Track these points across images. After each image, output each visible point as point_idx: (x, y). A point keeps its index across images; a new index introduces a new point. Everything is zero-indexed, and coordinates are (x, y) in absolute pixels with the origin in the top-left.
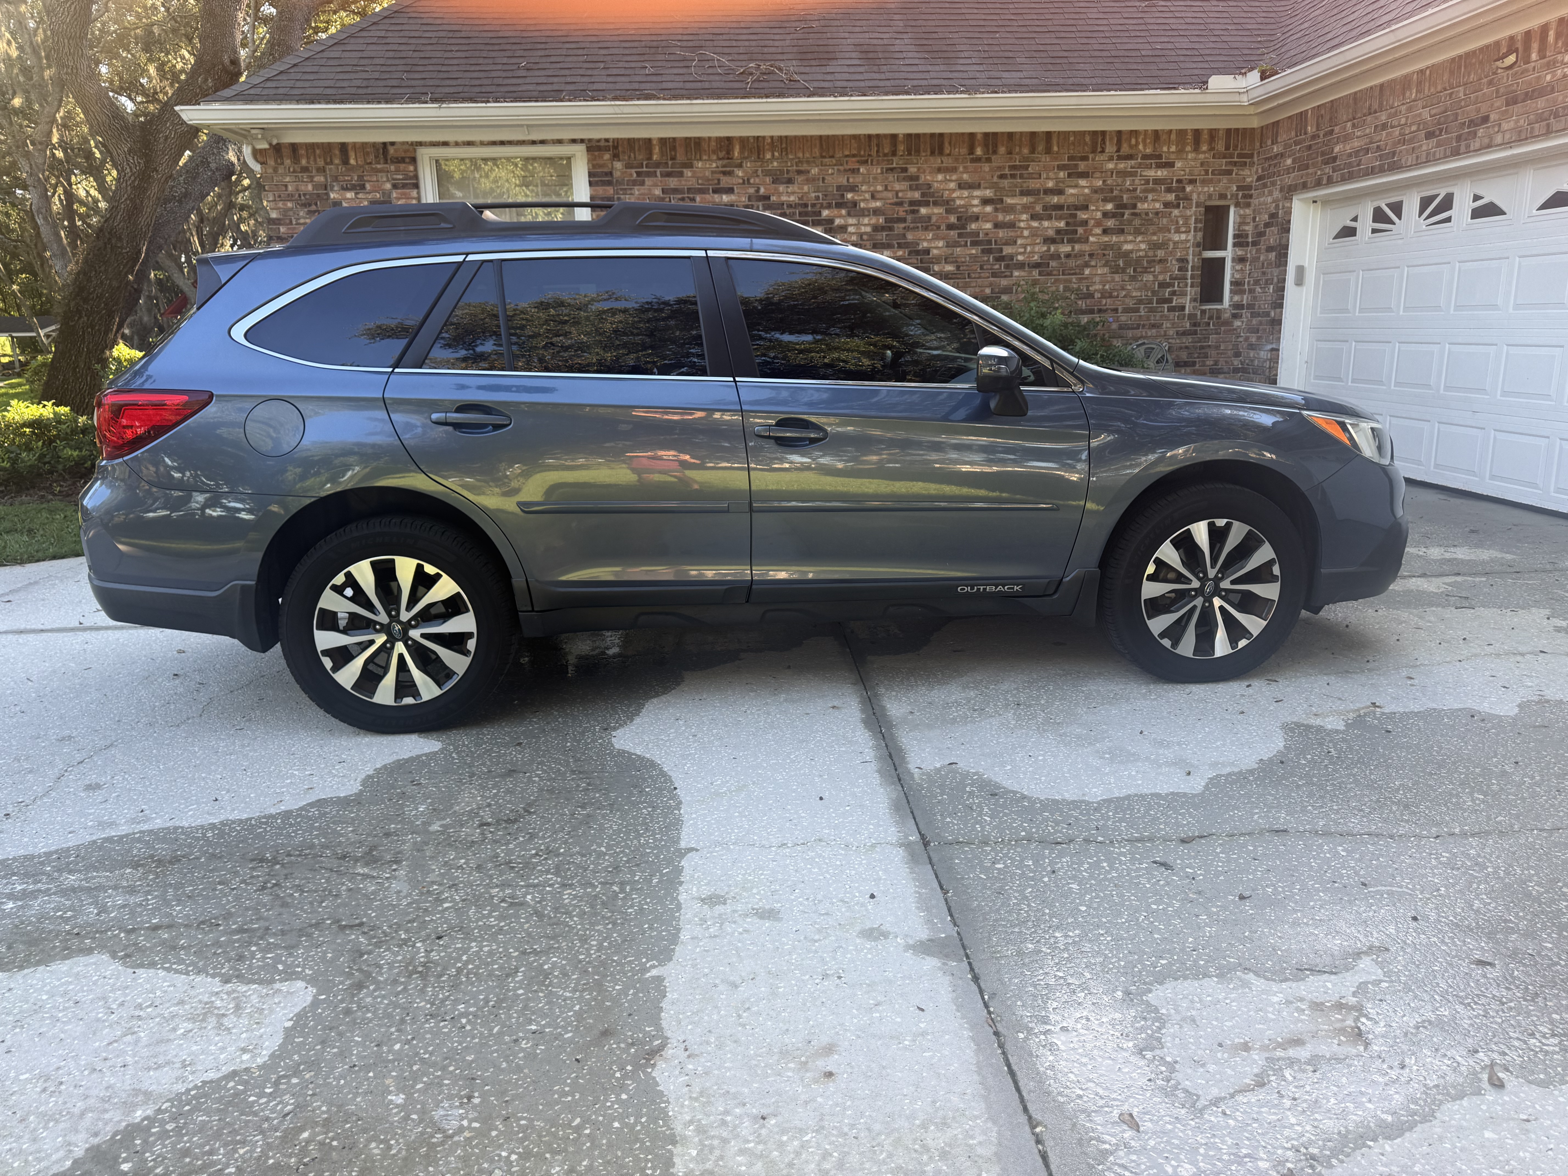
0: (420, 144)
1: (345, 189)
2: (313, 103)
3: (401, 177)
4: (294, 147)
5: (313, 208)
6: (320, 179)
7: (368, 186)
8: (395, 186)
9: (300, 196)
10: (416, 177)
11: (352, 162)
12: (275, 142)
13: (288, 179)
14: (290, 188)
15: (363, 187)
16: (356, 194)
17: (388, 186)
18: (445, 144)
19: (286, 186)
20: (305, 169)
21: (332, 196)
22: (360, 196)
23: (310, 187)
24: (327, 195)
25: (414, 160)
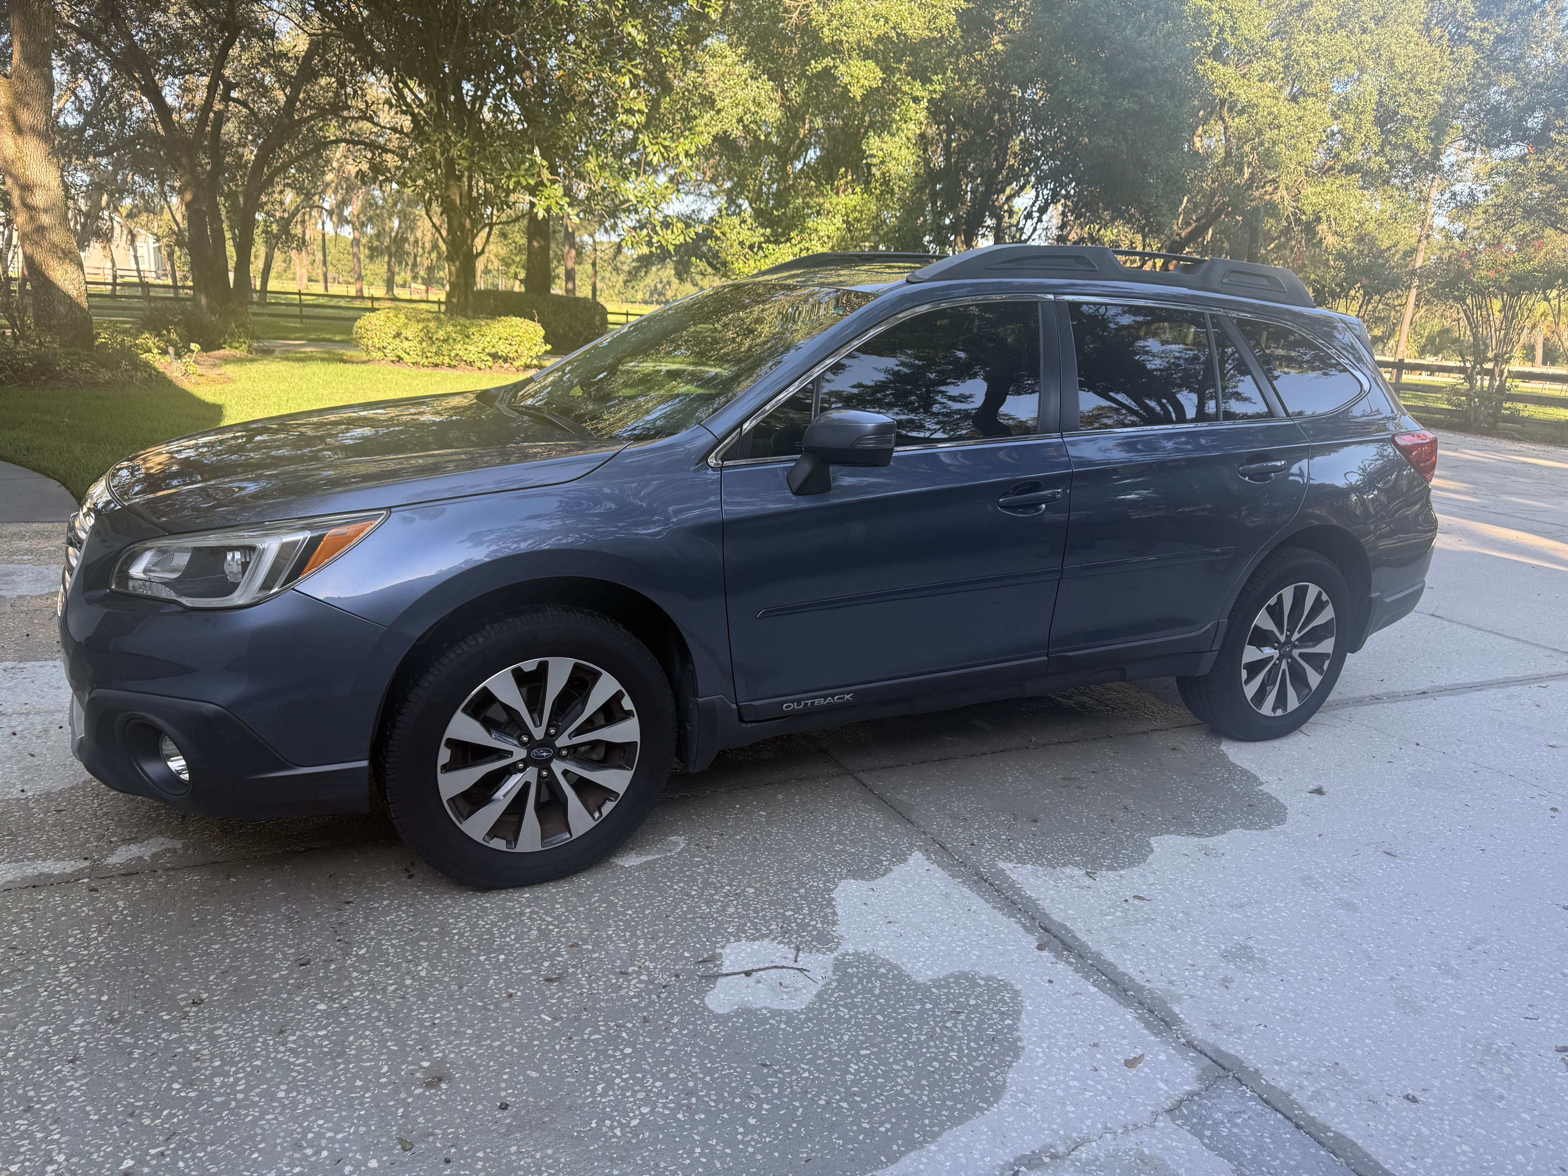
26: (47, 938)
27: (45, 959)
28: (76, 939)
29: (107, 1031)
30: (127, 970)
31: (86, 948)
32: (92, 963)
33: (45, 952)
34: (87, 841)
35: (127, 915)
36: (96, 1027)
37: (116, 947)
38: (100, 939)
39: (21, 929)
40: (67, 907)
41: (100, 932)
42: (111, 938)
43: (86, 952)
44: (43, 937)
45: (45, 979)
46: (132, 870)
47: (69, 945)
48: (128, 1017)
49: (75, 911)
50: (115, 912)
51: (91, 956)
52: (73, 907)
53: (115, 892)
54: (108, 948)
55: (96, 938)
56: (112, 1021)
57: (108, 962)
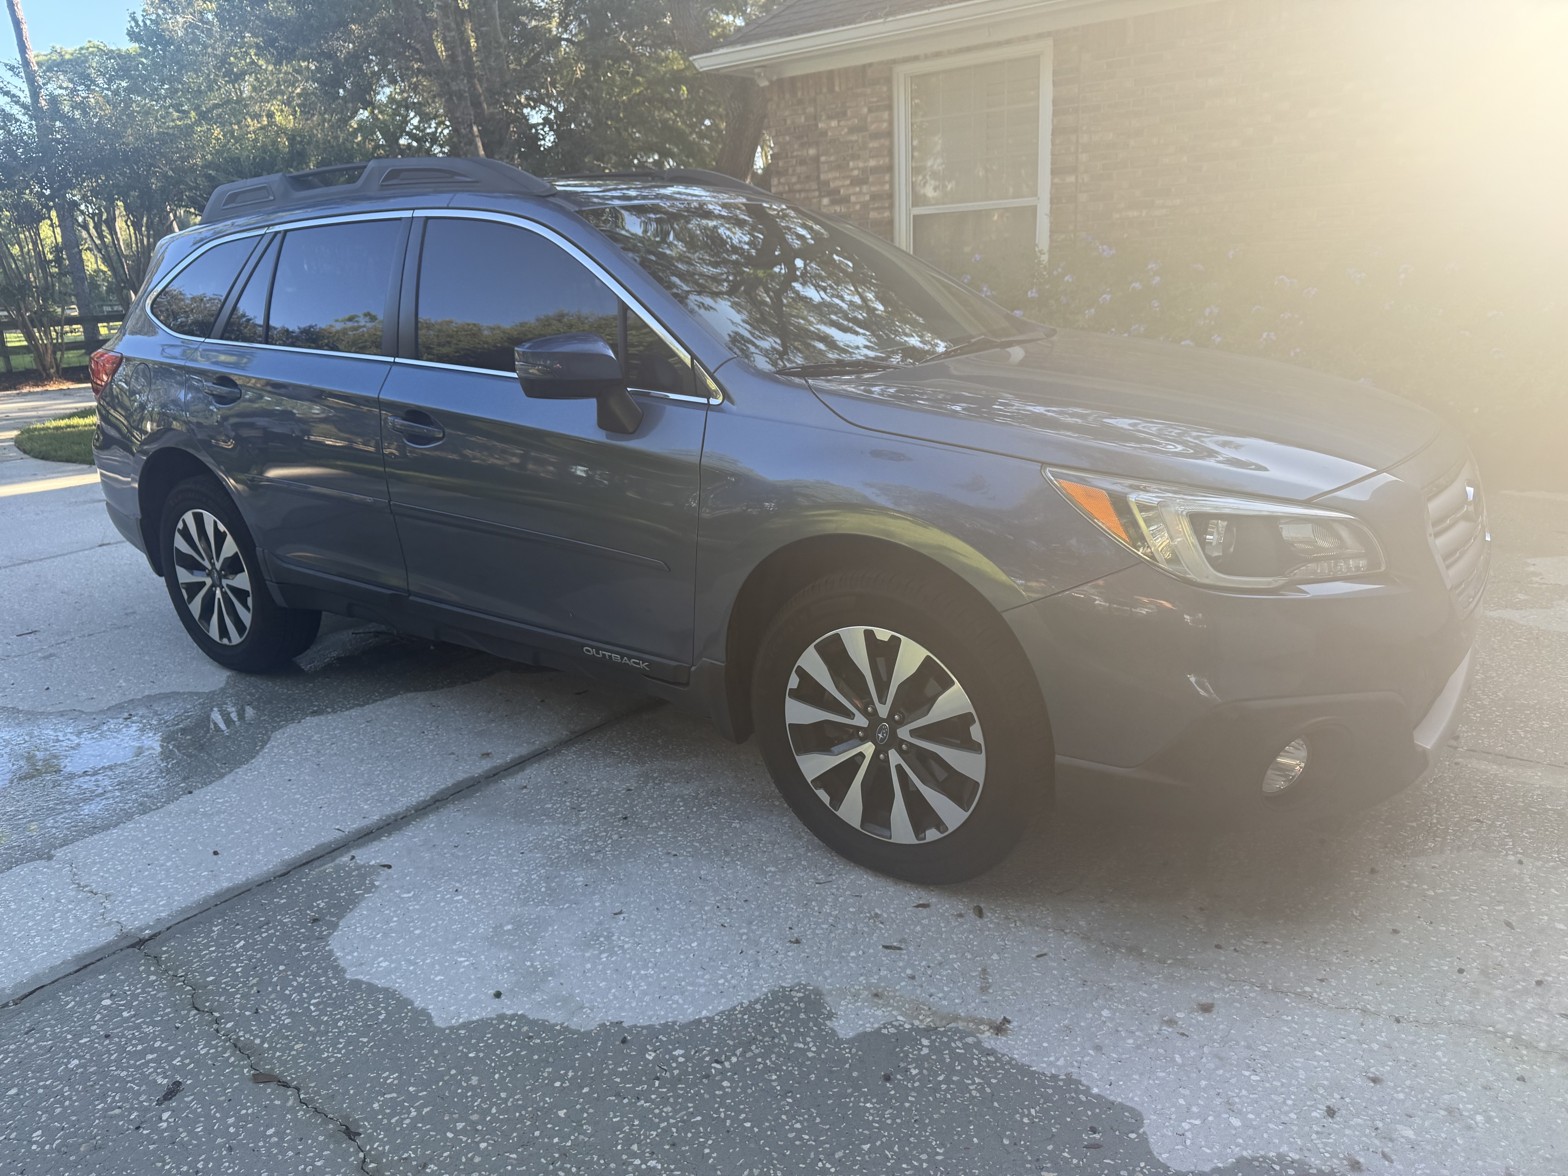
0: (894, 62)
1: (830, 118)
2: (791, 35)
3: (875, 99)
4: (793, 80)
5: (805, 139)
6: (810, 110)
7: (849, 113)
8: (870, 110)
9: (795, 129)
10: (890, 98)
11: (837, 89)
12: (775, 78)
13: (787, 113)
14: (789, 122)
15: (844, 114)
16: (839, 122)
17: (865, 110)
18: (916, 58)
19: (785, 120)
20: (800, 102)
21: (820, 125)
22: (842, 123)
23: (803, 119)
24: (817, 125)
25: (889, 81)
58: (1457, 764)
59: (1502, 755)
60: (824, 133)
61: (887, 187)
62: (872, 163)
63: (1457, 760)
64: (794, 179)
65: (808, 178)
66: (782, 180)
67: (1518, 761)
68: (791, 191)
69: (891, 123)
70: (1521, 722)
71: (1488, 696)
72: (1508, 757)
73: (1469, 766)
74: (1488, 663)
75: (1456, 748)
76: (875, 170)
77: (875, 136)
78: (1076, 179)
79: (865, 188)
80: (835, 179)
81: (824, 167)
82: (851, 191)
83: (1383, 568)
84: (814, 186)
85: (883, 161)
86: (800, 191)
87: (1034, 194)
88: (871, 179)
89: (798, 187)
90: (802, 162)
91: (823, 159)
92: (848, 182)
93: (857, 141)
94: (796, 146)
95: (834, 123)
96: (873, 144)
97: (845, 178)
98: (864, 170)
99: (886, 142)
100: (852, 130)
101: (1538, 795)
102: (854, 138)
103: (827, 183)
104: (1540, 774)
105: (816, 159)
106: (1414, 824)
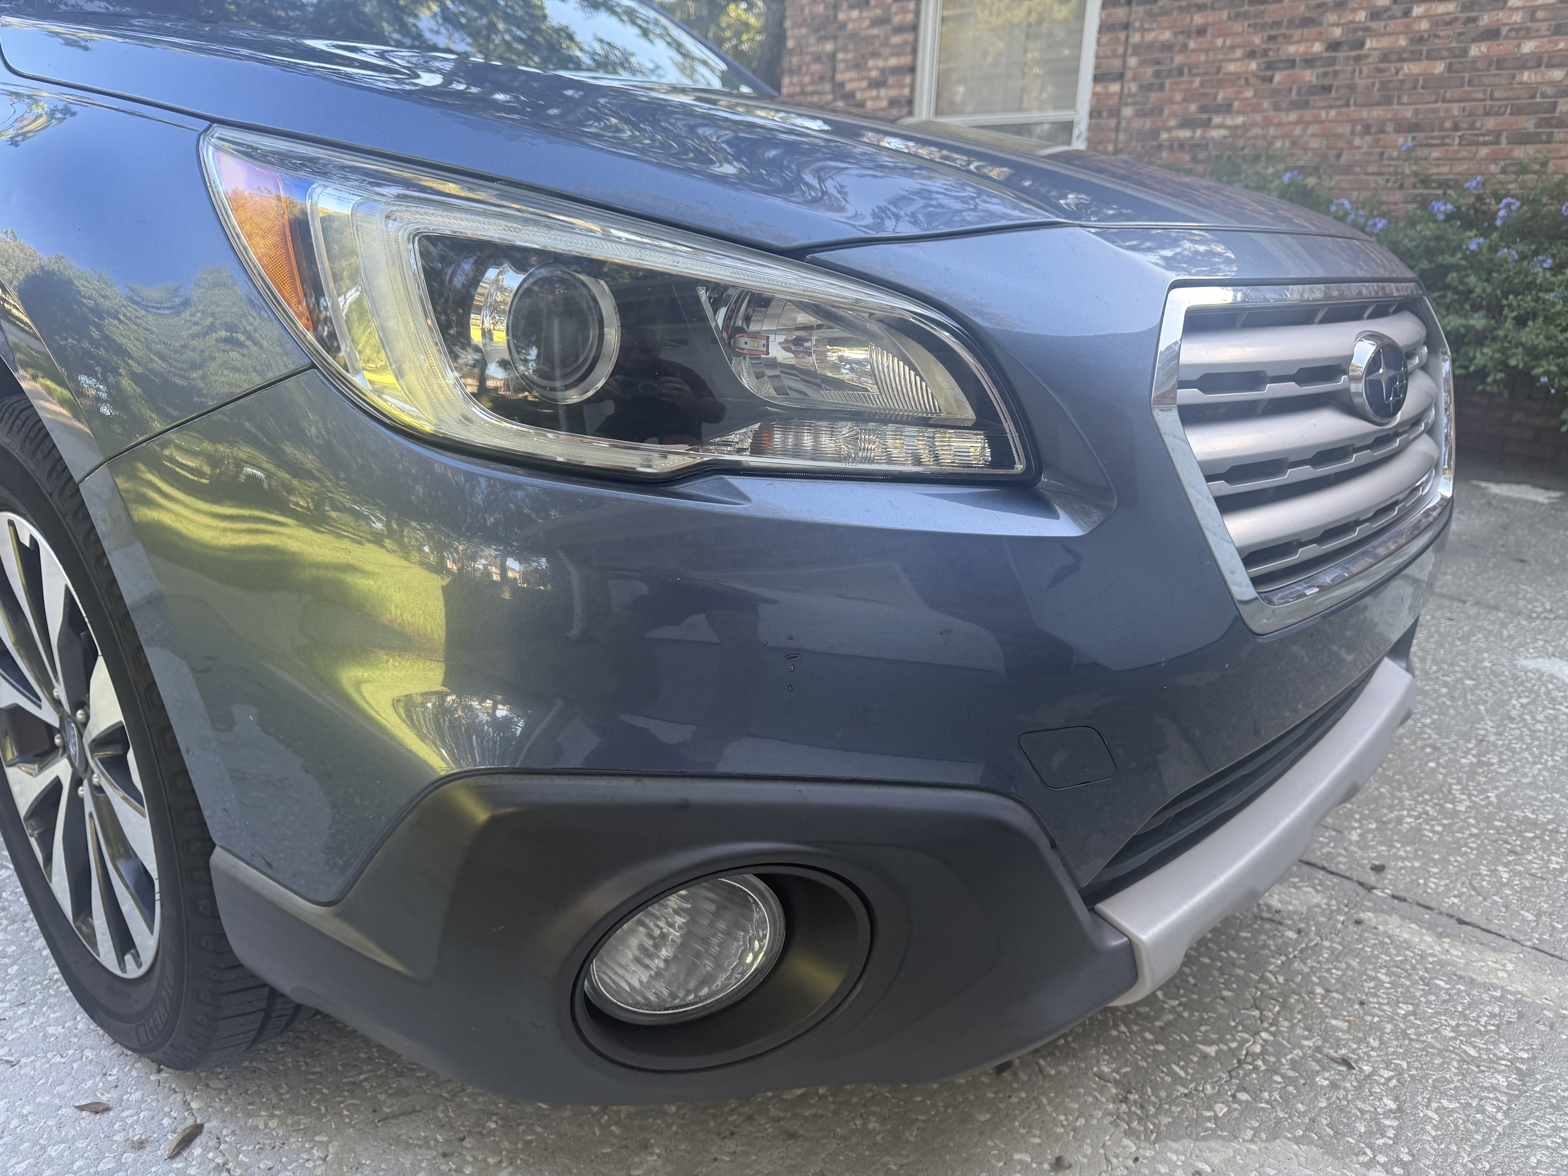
1: (851, 7)
16: (860, 12)
21: (840, 16)
22: (865, 14)
24: (836, 16)
26: (1466, 845)
27: (1478, 823)
28: (1433, 826)
29: (1444, 744)
30: (1395, 774)
31: (1426, 813)
32: (1427, 797)
33: (1475, 831)
34: (1336, 957)
35: (1356, 821)
36: (1453, 750)
37: (1393, 797)
38: (1405, 813)
39: (1496, 870)
40: (1424, 868)
41: (1399, 820)
42: (1391, 808)
43: (1428, 808)
44: (1472, 849)
45: (1486, 807)
46: (1306, 869)
47: (1444, 826)
48: (1419, 743)
49: (1417, 857)
50: (1370, 831)
51: (1425, 802)
52: (1417, 864)
53: (1351, 854)
54: (1401, 800)
55: (1409, 816)
56: (1435, 748)
57: (1410, 789)
58: (1358, 922)
59: (1451, 916)
60: (843, 26)
61: (906, 91)
62: (893, 62)
63: (1363, 916)
64: (807, 79)
65: (822, 78)
66: (795, 79)
67: (1478, 932)
68: (803, 93)
69: (917, 13)
70: (1512, 852)
71: (1470, 795)
72: (1461, 922)
73: (1381, 928)
74: (1492, 738)
75: (1370, 889)
76: (897, 71)
77: (899, 30)
78: (1122, 88)
79: (883, 92)
80: (851, 80)
81: (841, 66)
82: (868, 94)
83: (1019, 467)
84: (827, 87)
85: (905, 60)
86: (813, 94)
87: (1072, 106)
88: (891, 81)
89: (810, 88)
90: (818, 59)
91: (840, 56)
92: (864, 84)
93: (877, 37)
94: (812, 40)
95: (855, 14)
96: (896, 40)
97: (862, 79)
98: (883, 71)
99: (909, 37)
100: (876, 22)
101: (1493, 1016)
102: (875, 31)
103: (842, 85)
104: (1510, 967)
105: (833, 56)
106: (1211, 1050)
